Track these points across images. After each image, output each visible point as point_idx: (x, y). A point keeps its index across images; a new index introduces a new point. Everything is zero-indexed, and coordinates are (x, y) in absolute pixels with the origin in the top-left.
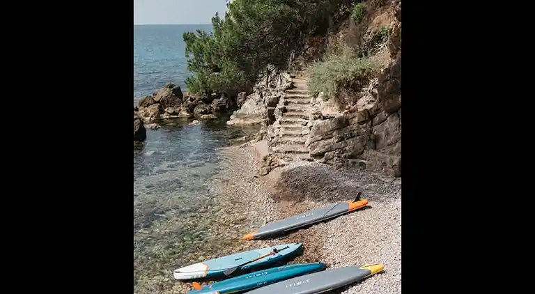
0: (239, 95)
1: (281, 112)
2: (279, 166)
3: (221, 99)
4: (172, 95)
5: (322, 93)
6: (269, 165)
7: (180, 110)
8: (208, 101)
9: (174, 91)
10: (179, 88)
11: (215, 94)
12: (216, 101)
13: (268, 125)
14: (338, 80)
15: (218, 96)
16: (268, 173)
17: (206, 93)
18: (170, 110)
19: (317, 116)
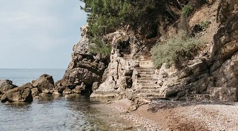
0: (94, 84)
1: (137, 77)
2: (144, 104)
3: (82, 85)
4: (46, 82)
5: (165, 64)
6: (137, 104)
7: (53, 91)
8: (72, 87)
9: (48, 79)
10: (51, 77)
11: (77, 82)
12: (78, 87)
13: (126, 88)
14: (178, 51)
15: (79, 84)
16: (137, 109)
17: (71, 82)
18: (46, 91)
19: (164, 75)
